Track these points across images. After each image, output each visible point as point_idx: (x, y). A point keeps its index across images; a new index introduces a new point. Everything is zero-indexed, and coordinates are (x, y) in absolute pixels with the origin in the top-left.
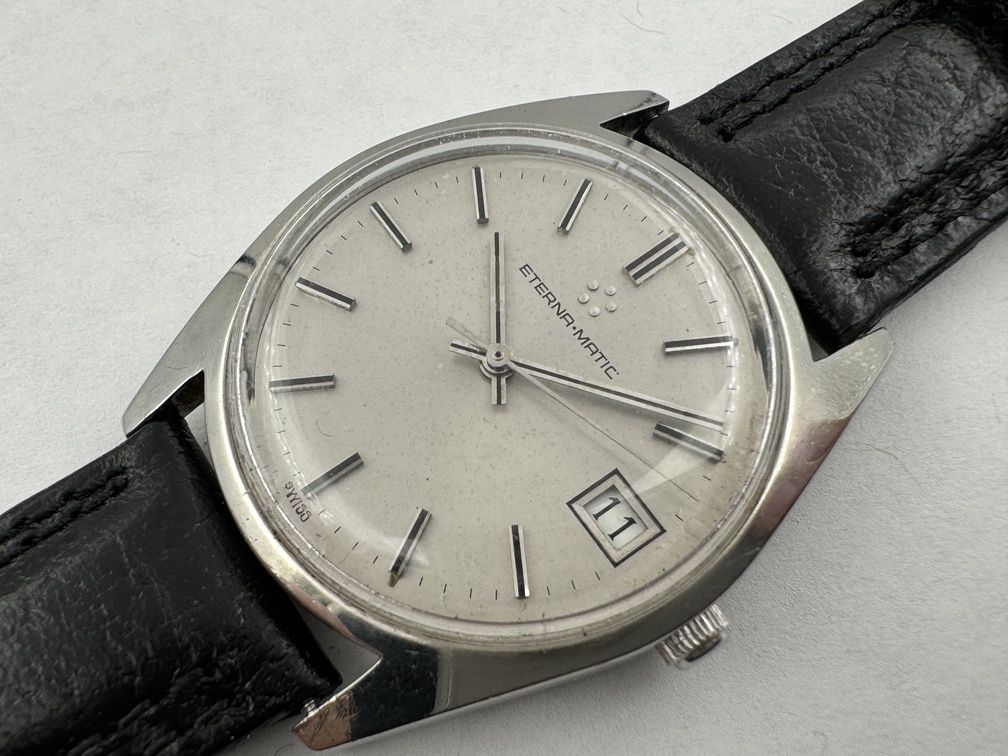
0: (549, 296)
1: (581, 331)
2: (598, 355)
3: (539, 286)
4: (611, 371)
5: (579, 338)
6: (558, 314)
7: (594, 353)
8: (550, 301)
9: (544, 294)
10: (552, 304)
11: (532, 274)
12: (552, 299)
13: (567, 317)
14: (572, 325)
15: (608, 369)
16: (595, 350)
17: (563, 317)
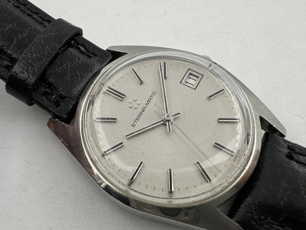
0: (139, 116)
1: (146, 104)
2: (151, 97)
3: (137, 120)
4: (154, 93)
5: (148, 104)
6: (144, 111)
7: (151, 99)
8: (141, 115)
9: (139, 118)
10: (141, 114)
11: (134, 123)
12: (140, 115)
13: (143, 109)
14: (146, 107)
15: (154, 94)
16: (150, 99)
17: (144, 110)
